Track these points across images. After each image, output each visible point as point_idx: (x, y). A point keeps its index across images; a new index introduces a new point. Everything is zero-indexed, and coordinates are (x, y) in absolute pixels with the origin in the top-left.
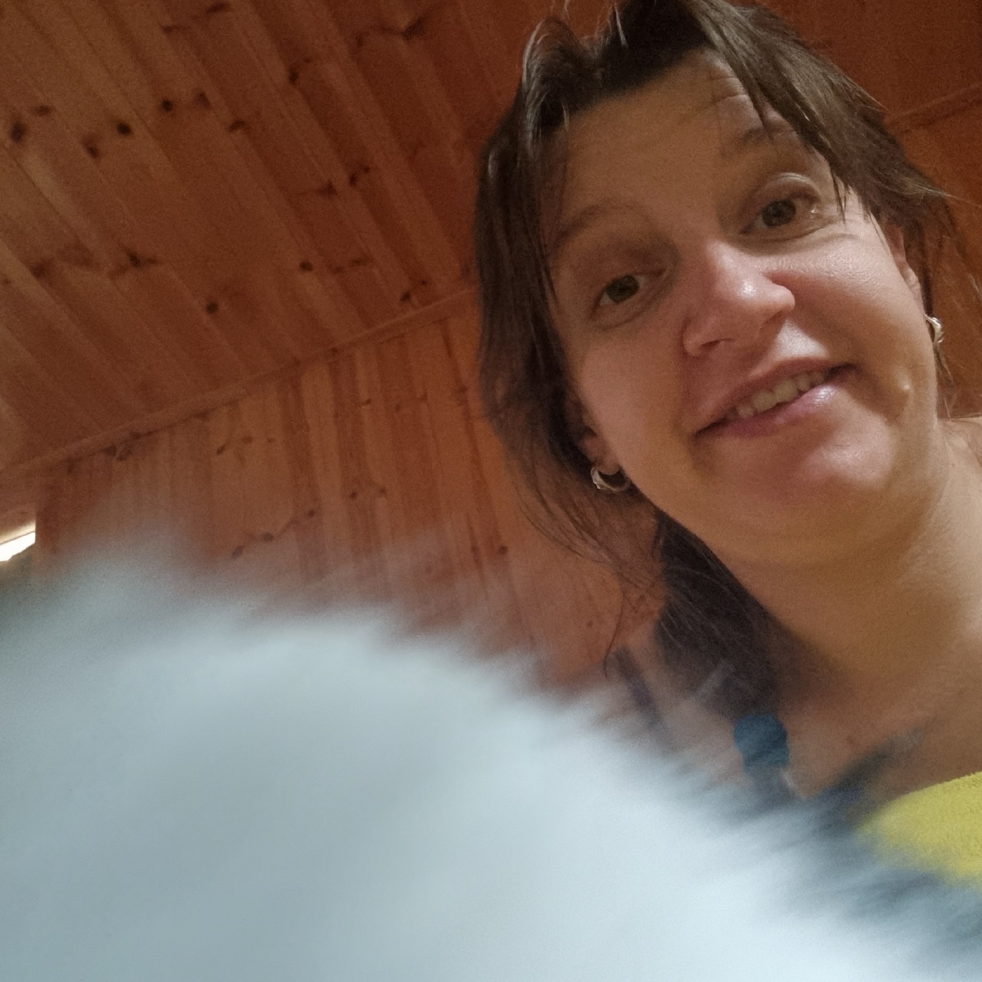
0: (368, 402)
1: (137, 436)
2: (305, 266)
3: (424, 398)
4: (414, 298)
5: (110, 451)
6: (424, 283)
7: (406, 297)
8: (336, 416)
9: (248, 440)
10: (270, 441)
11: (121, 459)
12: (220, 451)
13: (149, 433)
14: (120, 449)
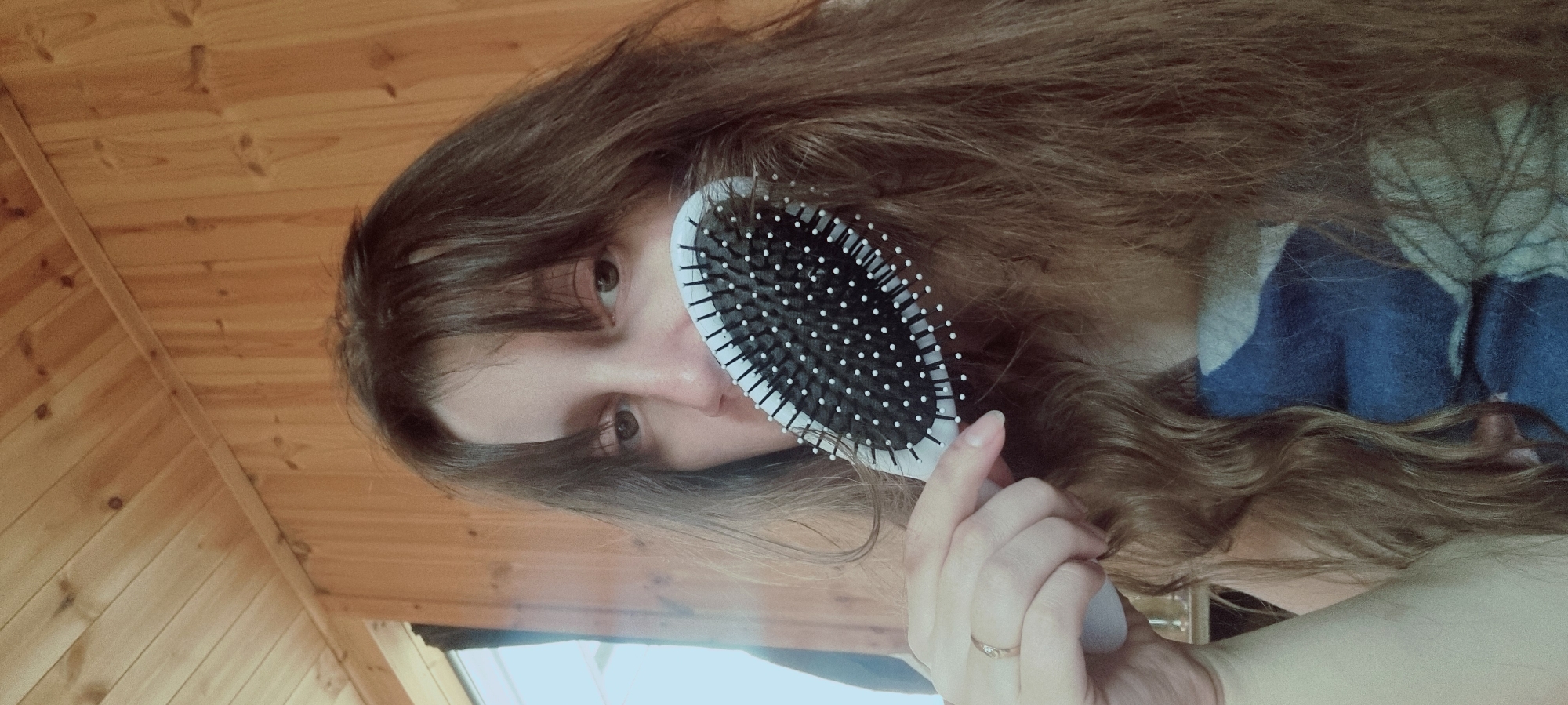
0: (219, 322)
1: (282, 536)
2: (42, 412)
3: (207, 264)
4: (68, 272)
5: (300, 559)
6: (44, 263)
7: (67, 282)
8: (240, 356)
9: (277, 440)
10: (277, 420)
11: (309, 550)
12: (293, 466)
13: (277, 525)
14: (298, 550)
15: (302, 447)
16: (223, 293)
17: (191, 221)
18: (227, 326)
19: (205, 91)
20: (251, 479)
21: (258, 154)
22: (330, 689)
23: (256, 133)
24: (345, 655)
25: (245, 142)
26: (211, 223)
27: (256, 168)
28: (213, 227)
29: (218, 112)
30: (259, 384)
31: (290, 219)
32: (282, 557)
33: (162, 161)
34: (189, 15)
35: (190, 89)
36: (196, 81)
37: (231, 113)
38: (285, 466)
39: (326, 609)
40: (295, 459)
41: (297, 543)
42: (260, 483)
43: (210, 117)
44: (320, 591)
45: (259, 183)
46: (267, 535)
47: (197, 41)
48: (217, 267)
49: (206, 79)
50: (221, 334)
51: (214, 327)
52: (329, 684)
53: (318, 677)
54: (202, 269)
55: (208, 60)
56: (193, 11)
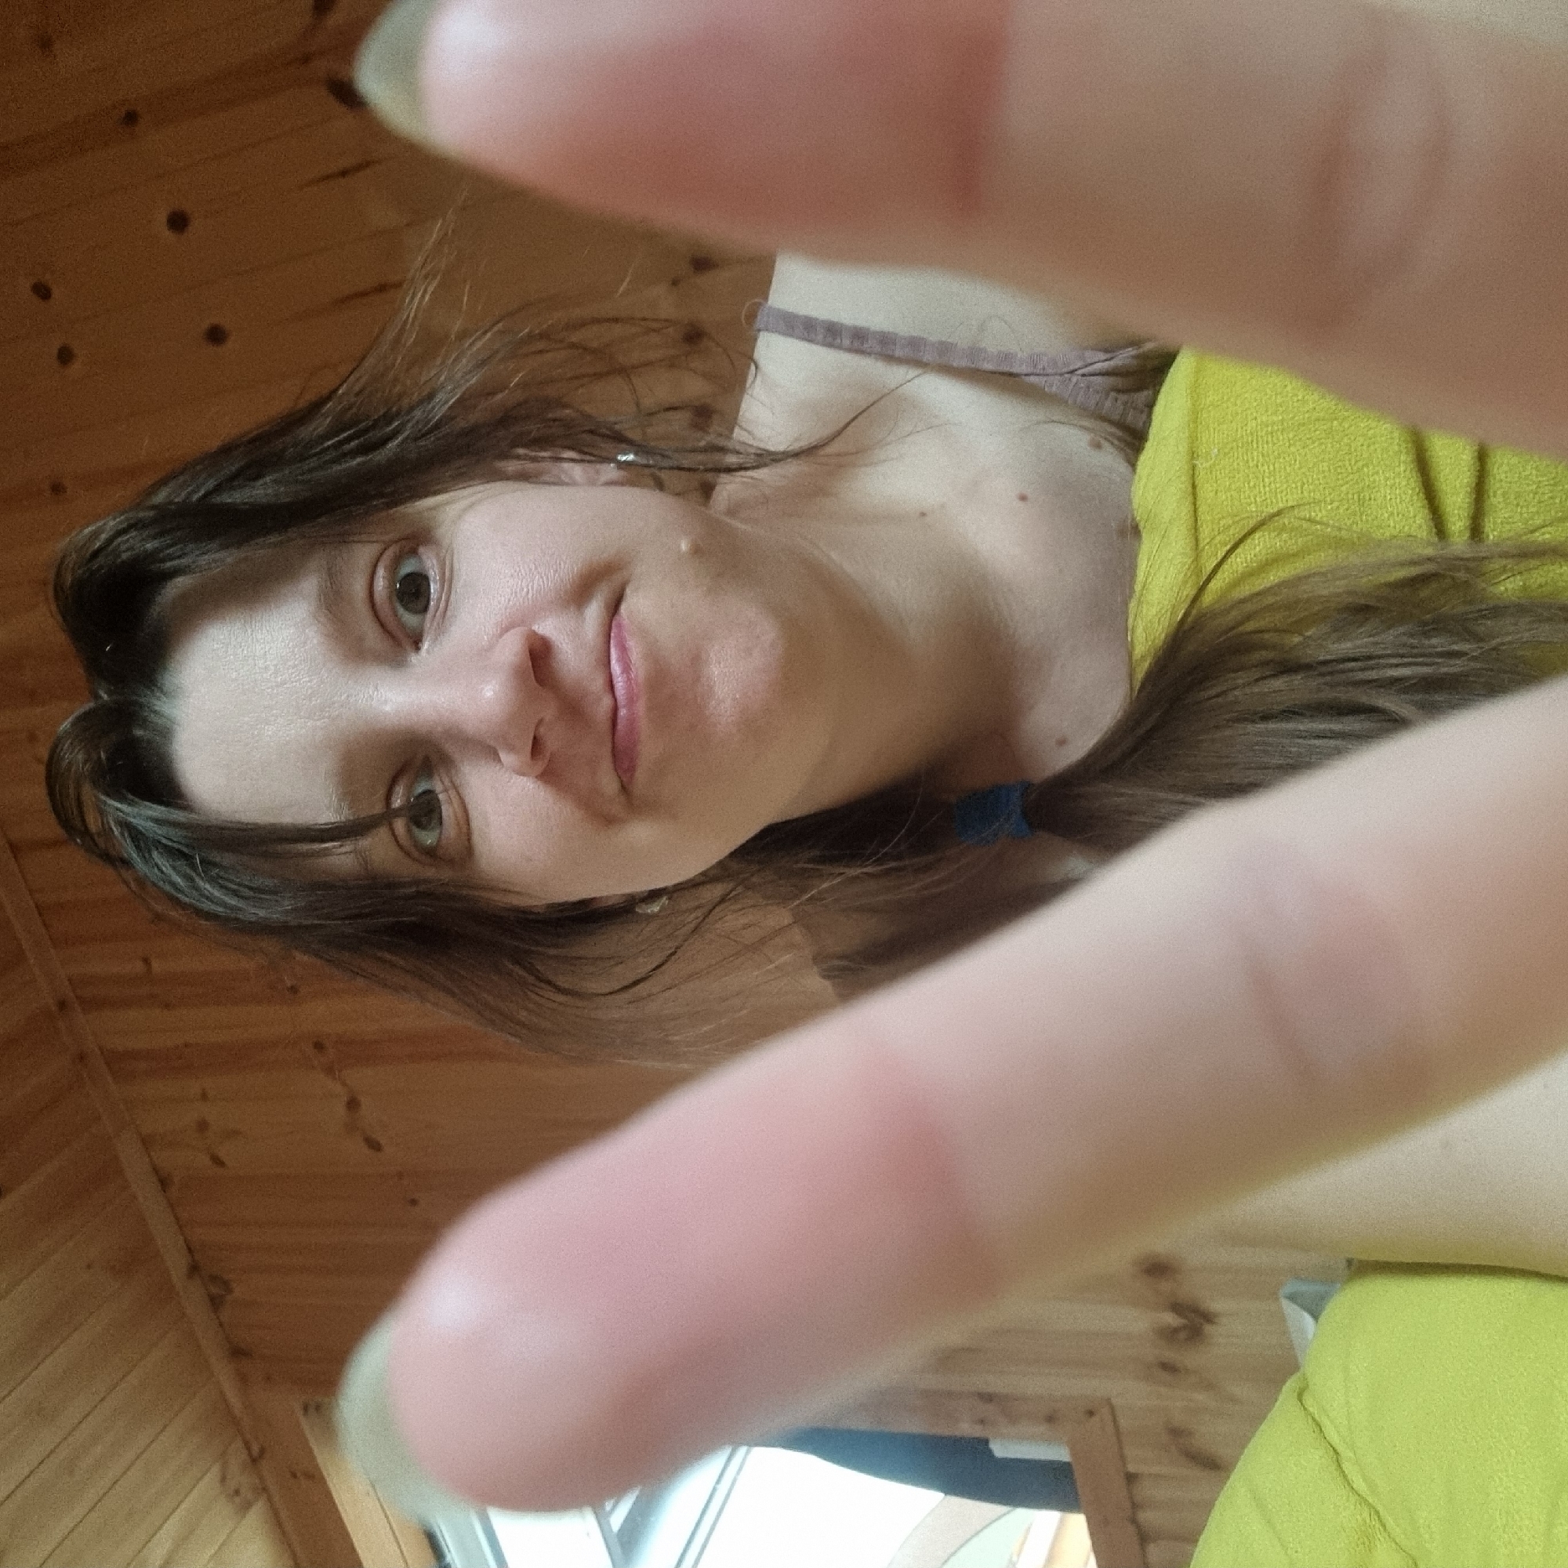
0: (146, 961)
1: (194, 1269)
5: (215, 1303)
8: (167, 1006)
9: (203, 1126)
10: (204, 1096)
11: (230, 1291)
12: (218, 1161)
13: (190, 1250)
14: (214, 1290)
15: (235, 1133)
18: (156, 966)
20: (164, 1182)
22: (237, 1500)
24: (262, 1451)
30: (186, 1045)
32: (193, 1298)
38: (209, 1163)
39: (243, 1379)
40: (222, 1154)
41: (214, 1279)
42: (174, 1189)
44: (238, 1353)
46: (176, 1263)
50: (148, 978)
51: (140, 968)
52: (237, 1492)
53: (223, 1479)
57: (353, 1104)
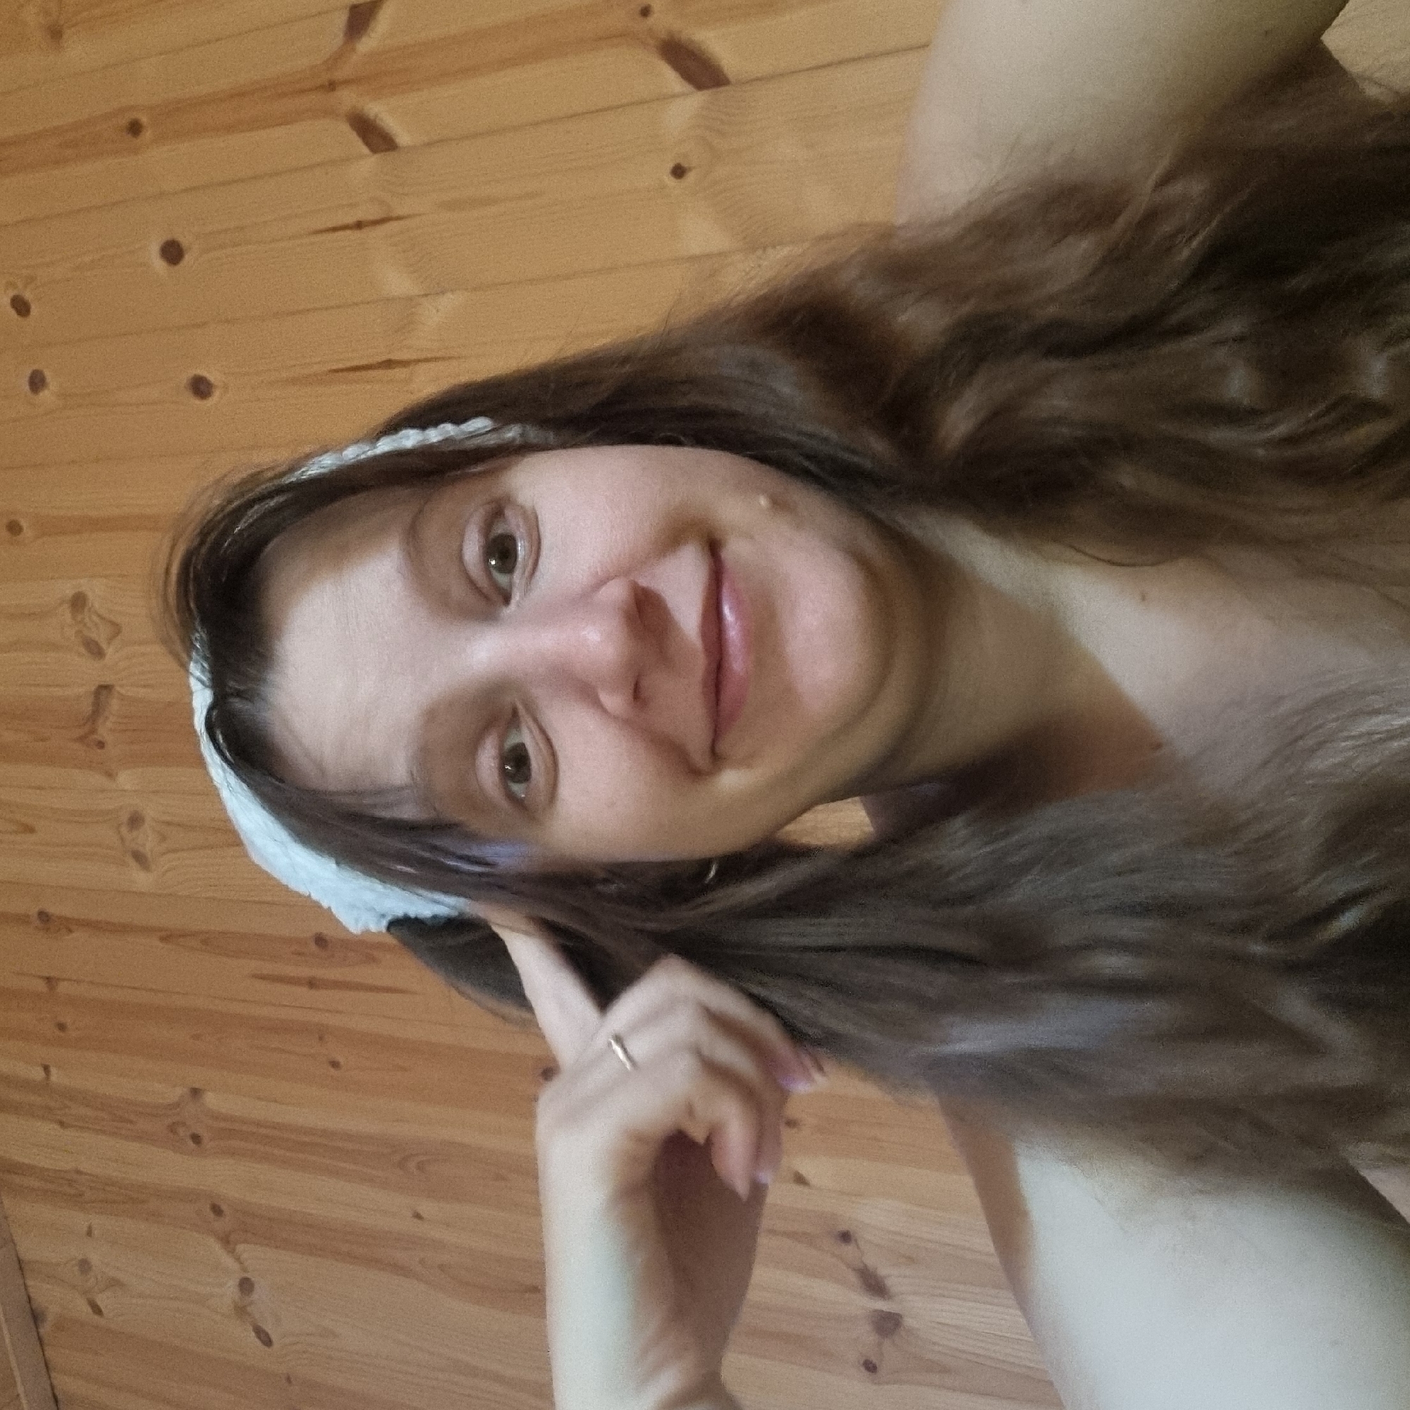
15: (114, 1283)
16: (62, 1027)
17: (44, 916)
18: (55, 1076)
19: (101, 745)
20: (36, 1321)
21: (147, 840)
23: (151, 812)
25: (135, 821)
26: (68, 925)
27: (139, 858)
28: (70, 931)
29: (110, 775)
30: (78, 1172)
31: (168, 937)
33: (31, 830)
34: (104, 645)
35: (81, 739)
36: (93, 731)
37: (126, 779)
38: (87, 1309)
40: (102, 1299)
42: (46, 1329)
43: (97, 779)
45: (141, 880)
47: (108, 679)
48: (63, 988)
49: (105, 730)
50: (45, 1087)
51: (38, 1074)
54: (41, 986)
55: (115, 704)
56: (110, 640)
57: (246, 1285)
